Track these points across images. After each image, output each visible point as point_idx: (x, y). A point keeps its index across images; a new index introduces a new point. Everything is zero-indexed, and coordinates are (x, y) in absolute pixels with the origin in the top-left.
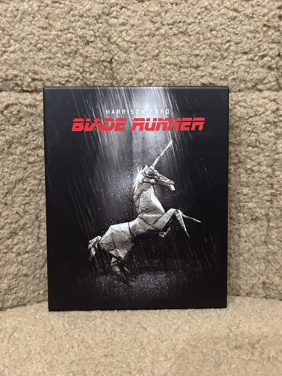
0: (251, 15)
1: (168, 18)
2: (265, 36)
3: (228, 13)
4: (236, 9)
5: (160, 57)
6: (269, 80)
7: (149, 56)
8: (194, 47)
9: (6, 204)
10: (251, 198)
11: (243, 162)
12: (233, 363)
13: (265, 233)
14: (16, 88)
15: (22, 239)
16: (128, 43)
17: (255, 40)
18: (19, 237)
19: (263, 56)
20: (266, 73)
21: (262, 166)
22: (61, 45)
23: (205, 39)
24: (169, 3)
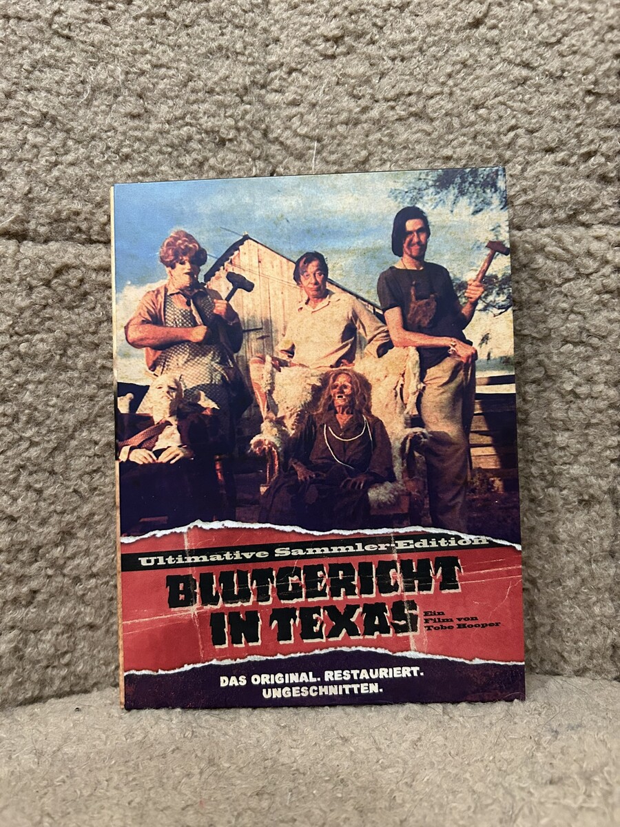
0: (559, 73)
1: (386, 87)
2: (589, 114)
3: (509, 71)
4: (527, 62)
5: (370, 165)
6: (602, 204)
7: (348, 164)
8: (442, 142)
9: (52, 473)
10: (576, 456)
11: (556, 376)
12: (542, 814)
13: (611, 531)
14: (78, 235)
15: (85, 548)
16: (304, 140)
17: (570, 122)
18: (79, 542)
19: (589, 155)
20: (597, 188)
21: (595, 383)
22: (169, 150)
23: (463, 126)
24: (388, 57)
